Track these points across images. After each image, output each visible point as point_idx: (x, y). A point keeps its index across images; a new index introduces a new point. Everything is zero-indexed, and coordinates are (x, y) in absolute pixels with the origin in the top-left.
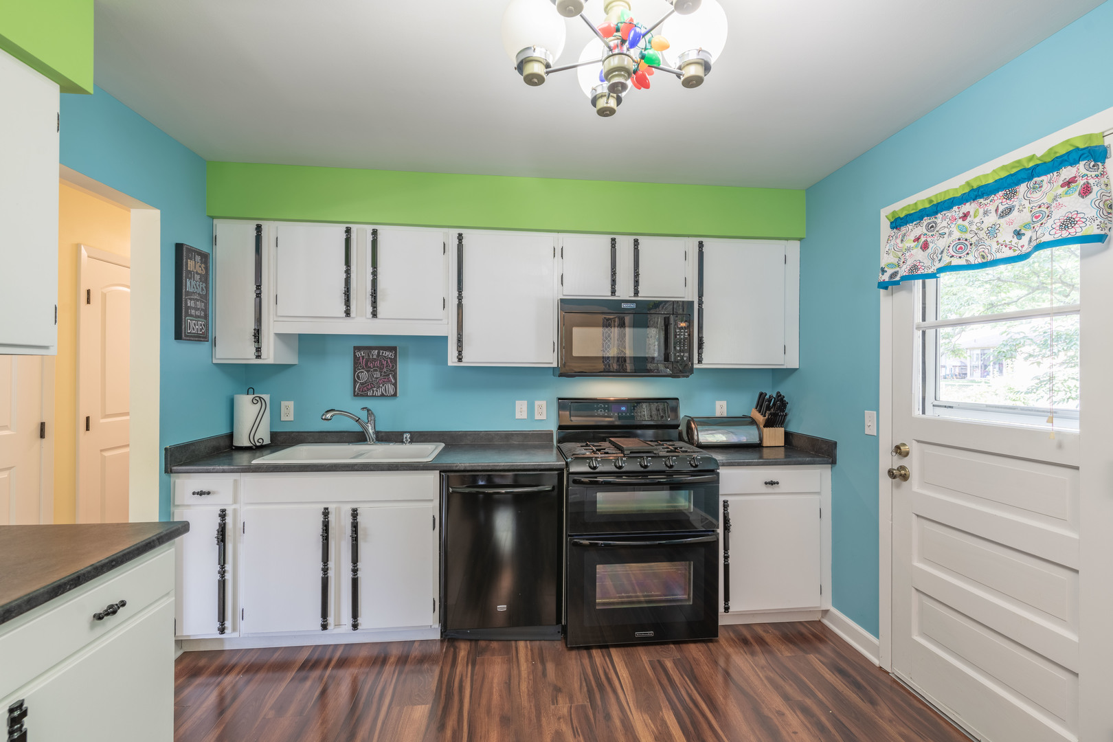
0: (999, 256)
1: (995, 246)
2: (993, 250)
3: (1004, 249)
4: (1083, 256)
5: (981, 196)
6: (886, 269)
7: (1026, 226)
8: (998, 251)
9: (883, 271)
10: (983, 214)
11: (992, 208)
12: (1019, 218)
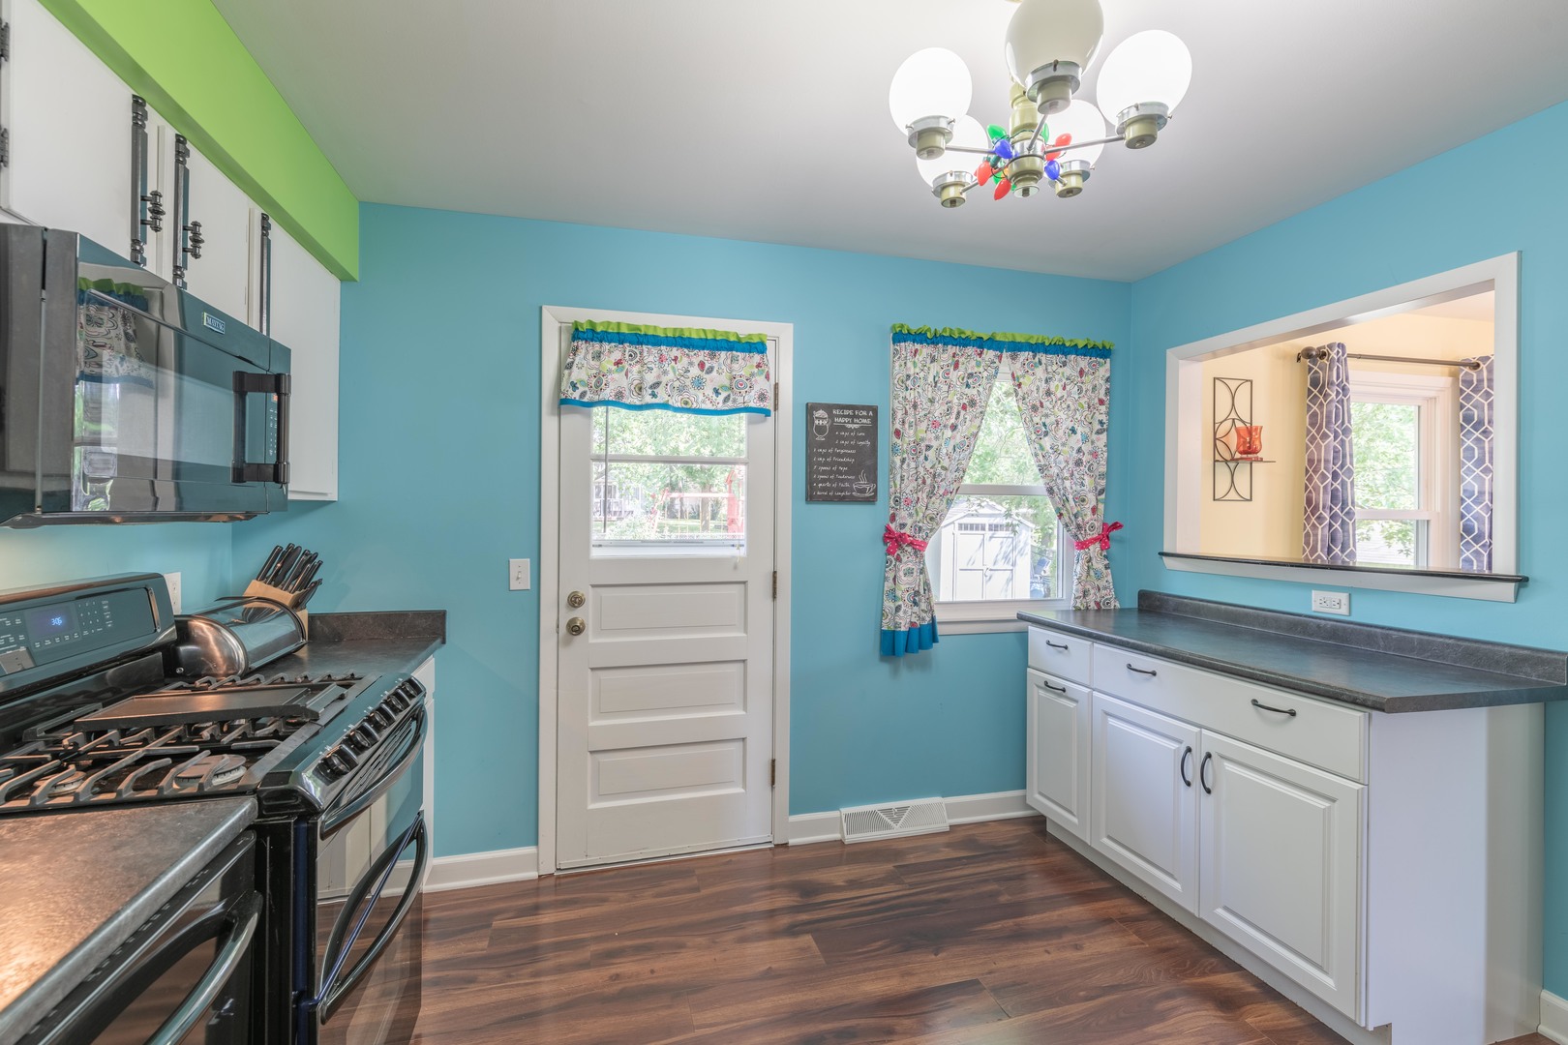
0: (704, 407)
1: (701, 398)
2: (700, 400)
3: (708, 402)
4: (750, 422)
5: (687, 347)
6: (578, 385)
7: (724, 387)
8: (703, 402)
9: (574, 386)
10: (688, 362)
11: (696, 361)
12: (719, 378)
